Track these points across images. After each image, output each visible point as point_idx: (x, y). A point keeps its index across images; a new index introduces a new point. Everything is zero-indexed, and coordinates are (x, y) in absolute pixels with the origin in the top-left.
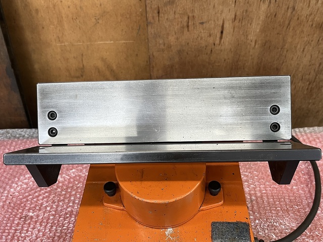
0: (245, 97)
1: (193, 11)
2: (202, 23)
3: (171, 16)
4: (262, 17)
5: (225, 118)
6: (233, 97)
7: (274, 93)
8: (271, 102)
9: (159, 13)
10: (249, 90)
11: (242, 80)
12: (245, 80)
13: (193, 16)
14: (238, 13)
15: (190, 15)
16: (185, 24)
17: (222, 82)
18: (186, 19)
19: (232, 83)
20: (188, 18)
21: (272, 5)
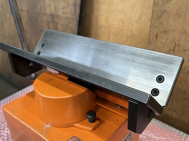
0: (142, 63)
1: (179, 41)
5: (122, 73)
6: (134, 61)
7: (165, 66)
8: (160, 72)
9: (157, 37)
10: (147, 59)
11: (145, 51)
12: (147, 52)
15: (177, 43)
16: (172, 48)
17: (131, 50)
18: (173, 45)
19: (137, 52)
20: (175, 45)
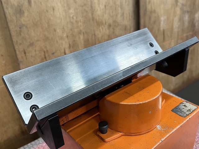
1: (46, 47)
2: (53, 54)
3: (33, 54)
4: (83, 42)
9: (25, 53)
13: (47, 51)
14: (71, 43)
15: (45, 50)
16: (43, 57)
20: (44, 52)
21: (85, 35)
